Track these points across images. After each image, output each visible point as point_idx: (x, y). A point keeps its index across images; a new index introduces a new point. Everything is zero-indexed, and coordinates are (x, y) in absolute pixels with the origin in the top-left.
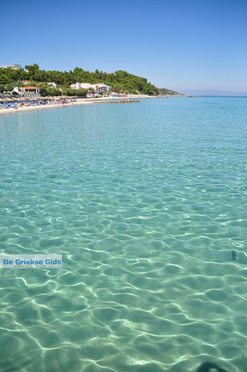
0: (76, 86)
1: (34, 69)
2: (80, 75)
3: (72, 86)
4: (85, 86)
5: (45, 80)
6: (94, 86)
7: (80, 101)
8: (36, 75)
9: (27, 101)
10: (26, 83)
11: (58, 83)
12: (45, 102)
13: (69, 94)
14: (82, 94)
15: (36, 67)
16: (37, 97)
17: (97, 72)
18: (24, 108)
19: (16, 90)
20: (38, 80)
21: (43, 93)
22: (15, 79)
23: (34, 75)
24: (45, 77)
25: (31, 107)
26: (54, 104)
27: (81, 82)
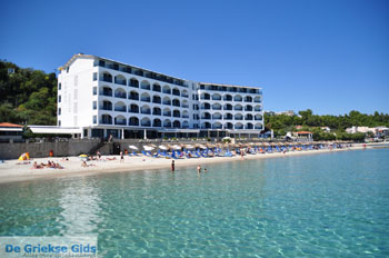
0: (352, 130)
1: (307, 114)
2: (357, 119)
3: (348, 130)
4: (362, 129)
5: (318, 125)
6: (373, 130)
7: (358, 146)
8: (310, 120)
9: (299, 145)
10: (299, 128)
11: (332, 127)
12: (318, 147)
13: (344, 139)
14: (360, 138)
15: (309, 112)
16: (310, 141)
17: (377, 114)
18: (296, 152)
19: (289, 134)
20: (311, 125)
21: (316, 137)
22: (288, 124)
23: (308, 120)
24: (318, 122)
25: (303, 152)
26: (326, 149)
27: (357, 125)
